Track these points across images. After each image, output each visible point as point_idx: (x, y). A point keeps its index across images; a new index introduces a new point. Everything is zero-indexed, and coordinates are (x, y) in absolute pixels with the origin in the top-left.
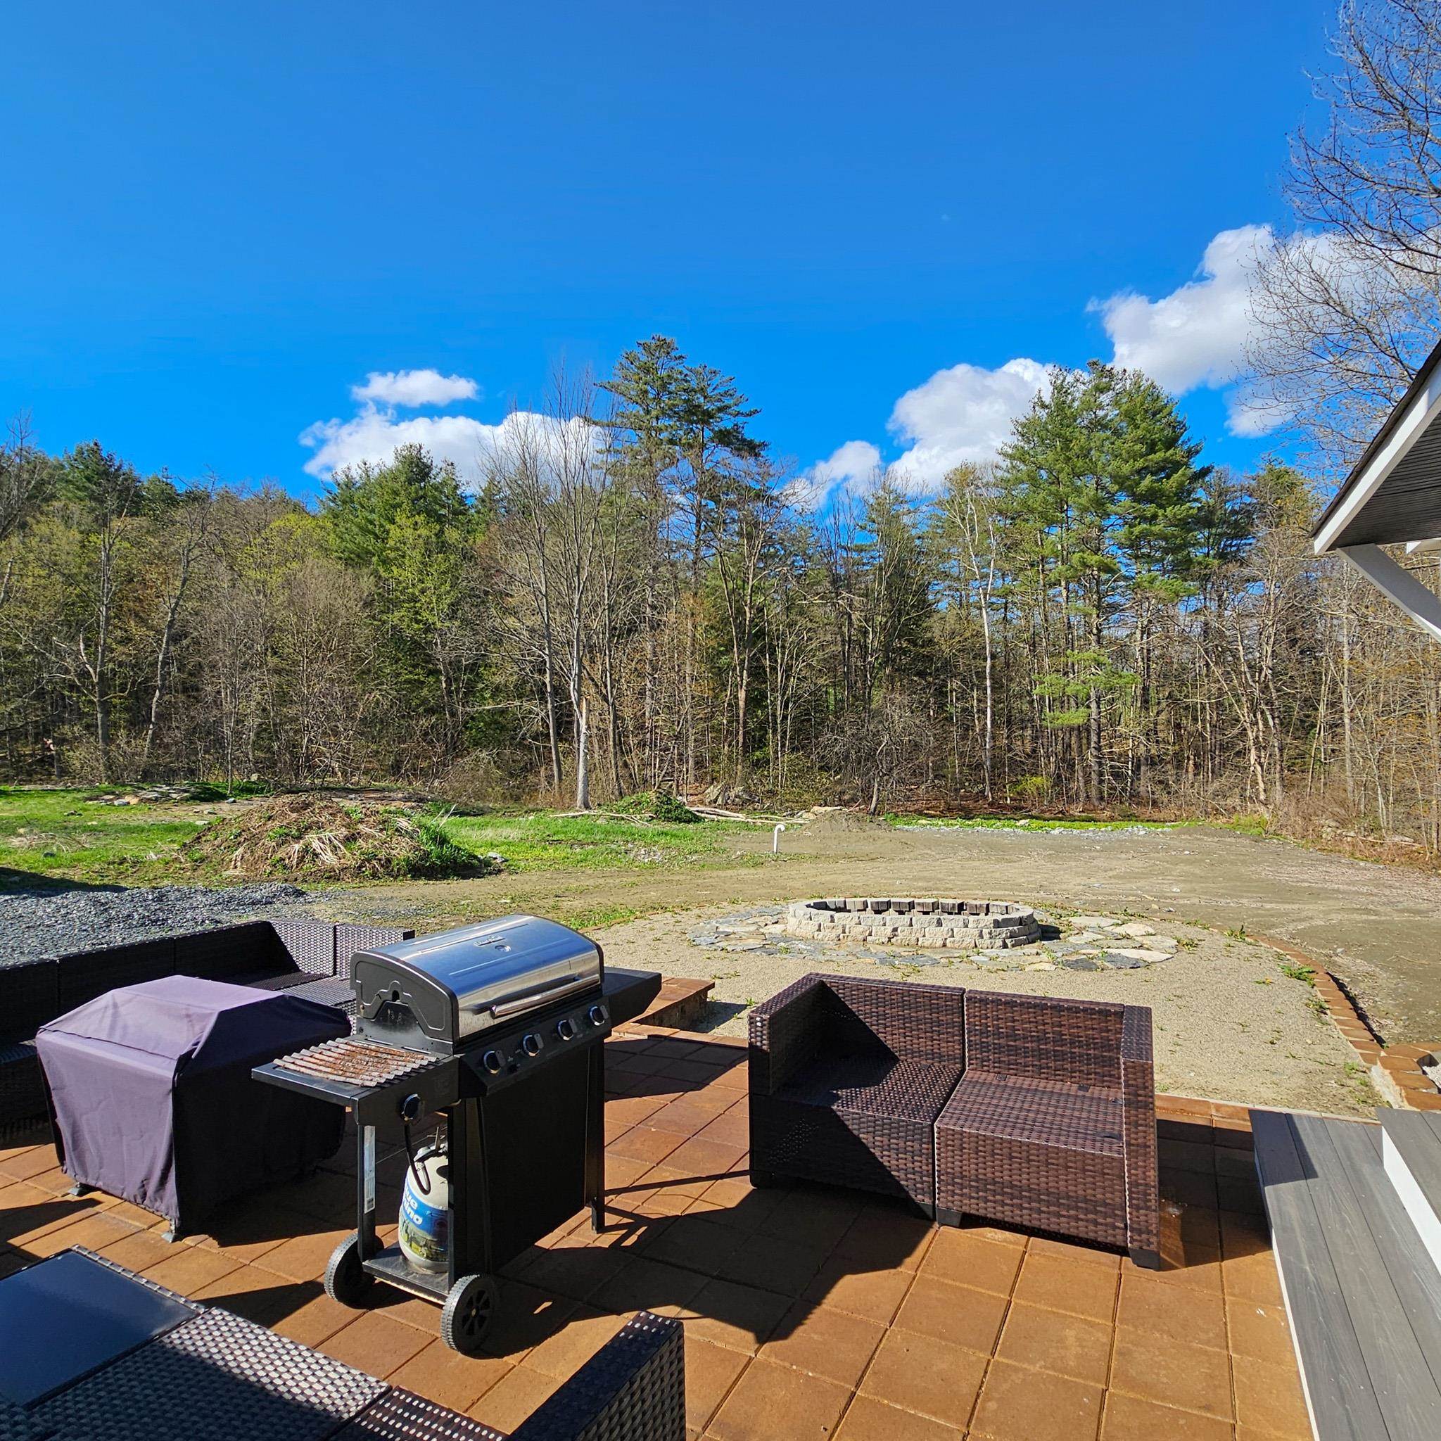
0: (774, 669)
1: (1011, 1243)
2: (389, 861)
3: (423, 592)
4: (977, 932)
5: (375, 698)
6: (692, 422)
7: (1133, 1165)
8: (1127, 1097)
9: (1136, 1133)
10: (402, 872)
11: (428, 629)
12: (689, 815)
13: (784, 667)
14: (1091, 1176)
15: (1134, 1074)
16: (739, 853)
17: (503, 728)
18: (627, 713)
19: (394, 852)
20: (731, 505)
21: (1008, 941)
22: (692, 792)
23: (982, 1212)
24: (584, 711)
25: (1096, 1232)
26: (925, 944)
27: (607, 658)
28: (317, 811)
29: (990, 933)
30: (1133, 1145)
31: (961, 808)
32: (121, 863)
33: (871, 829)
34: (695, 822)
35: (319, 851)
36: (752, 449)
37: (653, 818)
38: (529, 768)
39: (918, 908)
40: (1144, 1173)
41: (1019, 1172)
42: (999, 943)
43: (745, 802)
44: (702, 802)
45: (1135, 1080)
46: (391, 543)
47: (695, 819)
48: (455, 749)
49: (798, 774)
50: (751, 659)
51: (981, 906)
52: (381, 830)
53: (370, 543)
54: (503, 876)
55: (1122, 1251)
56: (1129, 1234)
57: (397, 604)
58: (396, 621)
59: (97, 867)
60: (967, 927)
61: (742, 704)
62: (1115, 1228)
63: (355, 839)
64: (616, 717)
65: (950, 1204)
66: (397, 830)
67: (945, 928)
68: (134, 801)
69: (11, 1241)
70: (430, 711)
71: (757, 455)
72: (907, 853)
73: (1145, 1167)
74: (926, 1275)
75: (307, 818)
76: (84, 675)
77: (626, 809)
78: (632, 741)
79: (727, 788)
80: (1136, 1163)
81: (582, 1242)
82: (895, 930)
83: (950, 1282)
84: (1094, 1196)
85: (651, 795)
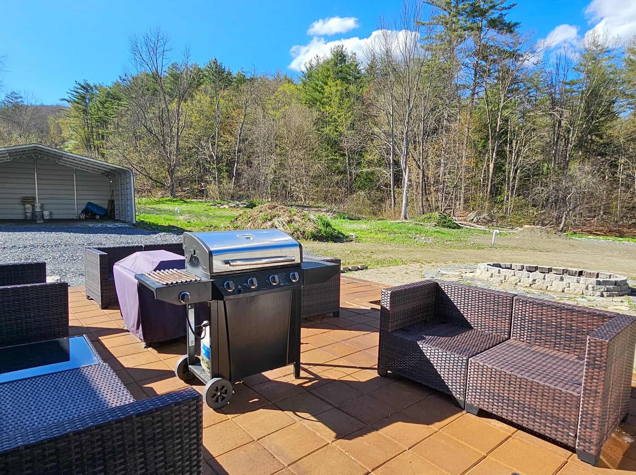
0: (511, 152)
1: (504, 430)
2: (304, 232)
3: (339, 117)
4: (584, 286)
5: (318, 167)
6: (474, 17)
7: (586, 402)
8: (589, 360)
9: (591, 383)
10: (309, 237)
11: (341, 134)
12: (455, 225)
13: (516, 150)
14: (557, 403)
15: (595, 347)
16: (472, 243)
17: (371, 181)
18: (430, 174)
19: (306, 229)
20: (494, 61)
21: (605, 293)
22: (461, 215)
23: (490, 410)
24: (407, 172)
25: (556, 435)
26: (552, 290)
27: (421, 147)
28: (279, 209)
29: (593, 288)
30: (587, 390)
31: (619, 232)
32: (210, 227)
33: (555, 237)
34: (457, 229)
35: (277, 226)
36: (510, 28)
37: (436, 225)
38: (382, 200)
39: (553, 272)
40: (593, 408)
41: (513, 393)
42: (598, 293)
43: (489, 221)
44: (465, 220)
45: (595, 350)
46: (326, 94)
47: (459, 227)
48: (351, 191)
49: (518, 208)
50: (498, 147)
51: (593, 273)
52: (302, 219)
53: (317, 95)
54: (353, 242)
55: (573, 450)
56: (577, 441)
57: (328, 123)
58: (328, 131)
59: (202, 228)
60: (578, 282)
61: (491, 170)
62: (568, 435)
63: (292, 222)
64: (424, 176)
65: (473, 402)
66: (309, 219)
67: (565, 282)
68: (227, 207)
69: (99, 338)
70: (340, 173)
71: (511, 32)
72: (572, 250)
73: (594, 404)
74: (444, 433)
75: (274, 212)
76: (211, 156)
77: (423, 220)
78: (432, 189)
79: (479, 214)
80: (588, 401)
81: (286, 380)
82: (534, 280)
83: (456, 439)
84: (558, 414)
85: (436, 214)
